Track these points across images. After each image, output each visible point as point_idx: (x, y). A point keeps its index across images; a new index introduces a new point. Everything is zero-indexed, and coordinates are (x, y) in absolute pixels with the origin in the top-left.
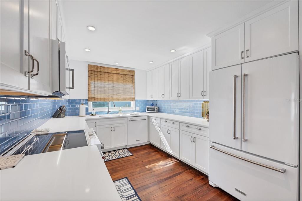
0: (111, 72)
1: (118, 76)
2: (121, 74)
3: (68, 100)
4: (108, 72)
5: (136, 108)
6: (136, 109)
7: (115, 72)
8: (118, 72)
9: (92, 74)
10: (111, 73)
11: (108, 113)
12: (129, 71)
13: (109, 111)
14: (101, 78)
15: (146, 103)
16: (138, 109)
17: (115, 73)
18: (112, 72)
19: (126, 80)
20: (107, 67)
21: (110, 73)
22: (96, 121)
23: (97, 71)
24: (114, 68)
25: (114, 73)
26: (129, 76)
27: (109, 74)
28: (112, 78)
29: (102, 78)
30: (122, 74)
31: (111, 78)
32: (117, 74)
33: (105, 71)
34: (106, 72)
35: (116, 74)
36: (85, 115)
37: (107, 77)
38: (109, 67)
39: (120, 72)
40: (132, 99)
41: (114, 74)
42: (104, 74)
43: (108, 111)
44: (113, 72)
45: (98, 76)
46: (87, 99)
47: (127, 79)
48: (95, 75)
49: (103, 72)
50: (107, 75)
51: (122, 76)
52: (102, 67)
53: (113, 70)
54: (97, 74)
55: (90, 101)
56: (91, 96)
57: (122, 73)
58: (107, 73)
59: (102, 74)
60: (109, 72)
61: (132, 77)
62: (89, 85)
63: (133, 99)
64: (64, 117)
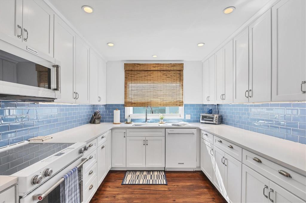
0: (150, 69)
1: (159, 74)
2: (163, 71)
4: (147, 69)
5: (185, 115)
6: (185, 117)
7: (156, 69)
9: (129, 75)
10: (151, 71)
11: (146, 120)
12: (174, 65)
13: (147, 118)
15: (203, 109)
16: (188, 117)
17: (156, 70)
18: (152, 69)
19: (171, 77)
20: (146, 64)
21: (149, 71)
23: (135, 70)
24: (154, 64)
25: (154, 70)
26: (174, 72)
27: (148, 72)
28: (152, 77)
29: (140, 78)
30: (165, 71)
31: (150, 77)
32: (158, 72)
33: (143, 68)
35: (157, 70)
36: (119, 122)
37: (146, 76)
38: (148, 63)
39: (161, 68)
40: (179, 103)
41: (155, 72)
42: (142, 73)
43: (146, 119)
44: (153, 69)
45: (135, 76)
46: (124, 103)
47: (171, 76)
48: (132, 75)
49: (141, 70)
50: (146, 73)
51: (164, 72)
52: (139, 64)
53: (153, 65)
54: (134, 73)
55: (126, 106)
56: (127, 100)
57: (165, 68)
58: (146, 71)
59: (140, 73)
60: (148, 69)
61: (179, 72)
62: (125, 87)
63: (181, 103)
64: (99, 123)
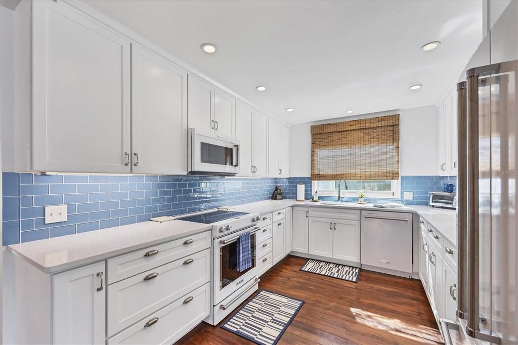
0: (345, 129)
1: (359, 134)
2: (366, 129)
3: (288, 179)
4: (340, 130)
5: (402, 193)
6: (402, 197)
7: (354, 127)
8: (359, 125)
9: (317, 139)
10: (346, 131)
11: (339, 200)
12: (383, 119)
13: (341, 196)
14: (330, 142)
16: (409, 196)
17: (353, 130)
18: (347, 129)
19: (377, 137)
20: (339, 123)
21: (344, 131)
22: (307, 209)
23: (324, 133)
24: (351, 121)
25: (351, 130)
27: (343, 133)
28: (347, 139)
30: (368, 129)
31: (345, 139)
32: (357, 131)
33: (336, 129)
34: (337, 132)
35: (356, 130)
36: (304, 199)
37: (339, 139)
39: (362, 125)
40: (391, 175)
43: (339, 197)
44: (349, 128)
46: (310, 176)
47: (379, 135)
48: (321, 140)
49: (333, 132)
50: (339, 136)
51: (367, 131)
52: (330, 124)
53: (349, 124)
54: (323, 137)
55: (313, 180)
56: (315, 171)
57: (367, 125)
58: (340, 132)
59: (332, 135)
60: (343, 130)
61: (391, 129)
62: (312, 155)
63: (395, 175)
64: (281, 199)
